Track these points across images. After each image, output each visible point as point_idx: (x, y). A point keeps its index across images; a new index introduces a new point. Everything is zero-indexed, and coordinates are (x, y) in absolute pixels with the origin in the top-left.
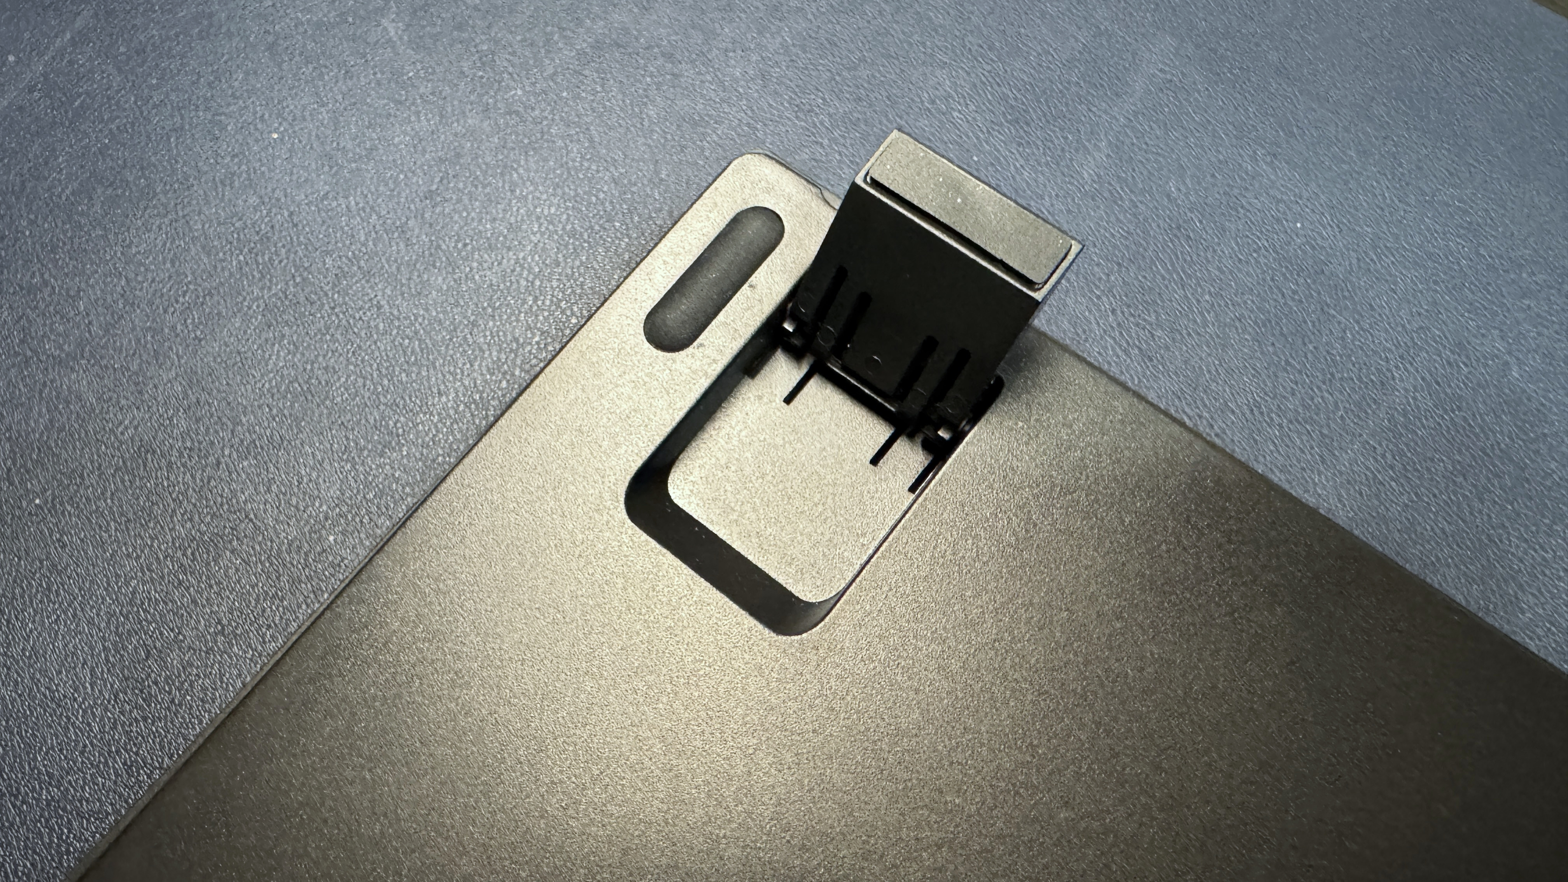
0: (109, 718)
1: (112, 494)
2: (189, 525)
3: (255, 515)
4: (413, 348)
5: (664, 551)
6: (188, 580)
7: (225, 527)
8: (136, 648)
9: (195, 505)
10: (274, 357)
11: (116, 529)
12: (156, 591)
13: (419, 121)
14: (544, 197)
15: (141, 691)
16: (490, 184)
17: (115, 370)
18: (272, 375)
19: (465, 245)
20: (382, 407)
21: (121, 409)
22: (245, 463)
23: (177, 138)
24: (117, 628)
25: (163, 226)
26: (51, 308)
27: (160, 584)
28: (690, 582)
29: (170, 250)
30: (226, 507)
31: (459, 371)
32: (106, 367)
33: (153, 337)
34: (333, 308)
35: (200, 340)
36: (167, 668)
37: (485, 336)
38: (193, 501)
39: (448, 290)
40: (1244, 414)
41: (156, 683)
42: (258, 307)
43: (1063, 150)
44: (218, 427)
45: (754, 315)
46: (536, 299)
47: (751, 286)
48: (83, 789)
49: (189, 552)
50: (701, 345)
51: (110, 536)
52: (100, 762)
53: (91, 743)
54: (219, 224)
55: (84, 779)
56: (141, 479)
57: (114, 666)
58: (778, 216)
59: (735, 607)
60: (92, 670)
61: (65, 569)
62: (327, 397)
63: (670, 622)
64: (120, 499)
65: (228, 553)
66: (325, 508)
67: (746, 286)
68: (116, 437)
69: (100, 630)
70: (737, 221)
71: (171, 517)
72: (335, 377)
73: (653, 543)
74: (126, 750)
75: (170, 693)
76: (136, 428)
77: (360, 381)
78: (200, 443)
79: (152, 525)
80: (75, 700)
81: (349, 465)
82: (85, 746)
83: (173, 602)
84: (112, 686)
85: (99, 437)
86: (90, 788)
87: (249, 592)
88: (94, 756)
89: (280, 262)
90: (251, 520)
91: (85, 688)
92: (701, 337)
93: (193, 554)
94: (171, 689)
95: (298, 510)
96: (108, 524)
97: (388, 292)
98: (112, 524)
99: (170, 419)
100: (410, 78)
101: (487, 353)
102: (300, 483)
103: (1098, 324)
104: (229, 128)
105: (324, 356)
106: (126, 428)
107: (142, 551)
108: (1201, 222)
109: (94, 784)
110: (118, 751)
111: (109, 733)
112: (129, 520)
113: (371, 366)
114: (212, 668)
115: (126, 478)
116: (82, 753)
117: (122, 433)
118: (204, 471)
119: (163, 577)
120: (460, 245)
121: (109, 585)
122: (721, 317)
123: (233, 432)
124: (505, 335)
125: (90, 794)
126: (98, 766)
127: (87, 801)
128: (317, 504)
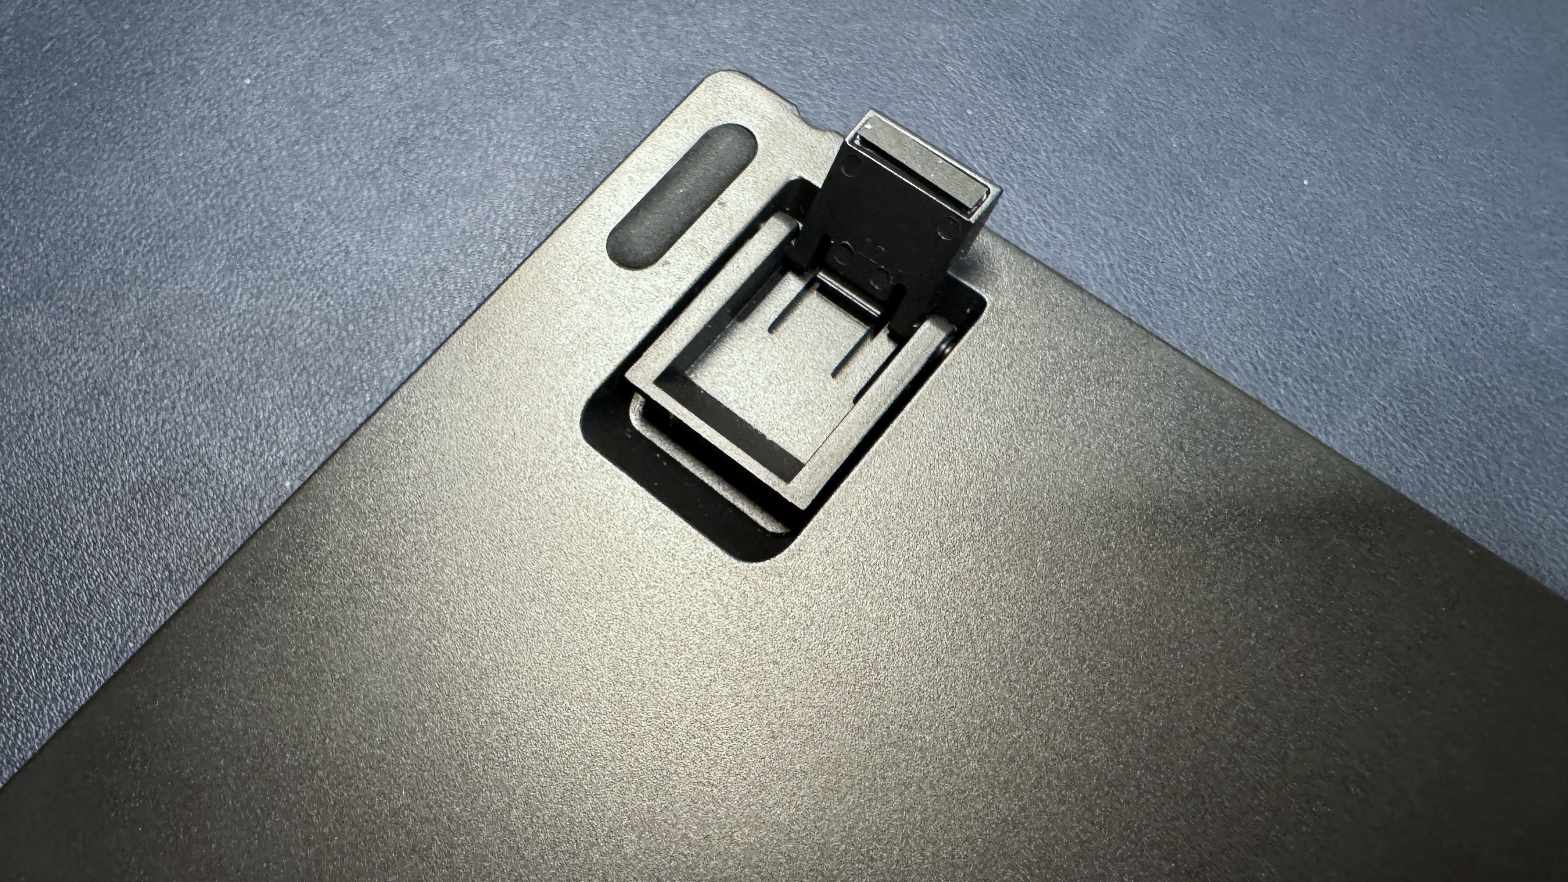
0: (47, 664)
1: (62, 437)
2: (140, 468)
3: (210, 459)
4: (380, 295)
5: (621, 473)
6: (136, 524)
7: (177, 471)
8: (78, 592)
9: (147, 449)
10: (236, 301)
11: (65, 472)
12: (102, 535)
13: (397, 68)
14: (523, 145)
15: (82, 638)
16: (465, 132)
17: (72, 311)
18: (233, 319)
19: (439, 191)
20: (346, 353)
21: (76, 350)
22: (203, 407)
23: (147, 83)
24: (60, 572)
25: (129, 169)
26: (10, 249)
27: (107, 527)
28: (647, 505)
29: (134, 192)
30: (179, 450)
31: (427, 317)
32: (62, 307)
33: (112, 279)
34: (299, 253)
35: (161, 283)
36: (110, 614)
37: (456, 283)
38: (146, 444)
39: (419, 236)
40: (1246, 371)
41: (97, 629)
42: (222, 250)
43: (1060, 104)
44: (175, 370)
45: (723, 233)
46: (510, 247)
47: (720, 204)
48: (15, 736)
49: (139, 496)
50: (667, 263)
51: (58, 479)
52: (34, 708)
53: (27, 689)
54: (187, 168)
55: (17, 726)
56: (93, 421)
57: (54, 611)
58: (751, 133)
59: (694, 532)
60: (32, 614)
61: (10, 510)
62: (290, 341)
63: (624, 547)
64: (69, 441)
65: (179, 497)
66: (282, 453)
67: (716, 203)
68: (69, 378)
69: (42, 574)
70: (708, 138)
71: (122, 461)
72: (300, 322)
73: (609, 465)
74: (62, 697)
75: (111, 640)
76: (90, 369)
77: (325, 326)
78: (155, 385)
79: (100, 468)
80: (12, 645)
81: (309, 411)
82: (20, 693)
83: (120, 545)
84: (51, 631)
85: (51, 378)
86: (23, 736)
87: (199, 538)
88: (29, 703)
89: (248, 205)
90: (205, 465)
91: (23, 632)
92: (667, 254)
93: (143, 497)
94: (113, 636)
95: (254, 455)
96: (57, 467)
97: (358, 236)
98: (61, 466)
99: (126, 361)
100: (388, 26)
101: (458, 300)
102: (257, 427)
103: (1095, 279)
104: (202, 73)
105: (289, 300)
106: (80, 370)
107: (90, 494)
108: (1203, 178)
109: (27, 731)
110: (54, 699)
111: (45, 679)
112: (78, 463)
113: (336, 311)
114: (157, 614)
115: (78, 420)
116: (16, 699)
117: (76, 375)
118: (158, 414)
119: (110, 522)
120: (433, 192)
121: (53, 527)
122: (688, 235)
123: (190, 374)
124: (477, 281)
125: (22, 742)
126: (32, 713)
127: (19, 749)
128: (274, 450)
